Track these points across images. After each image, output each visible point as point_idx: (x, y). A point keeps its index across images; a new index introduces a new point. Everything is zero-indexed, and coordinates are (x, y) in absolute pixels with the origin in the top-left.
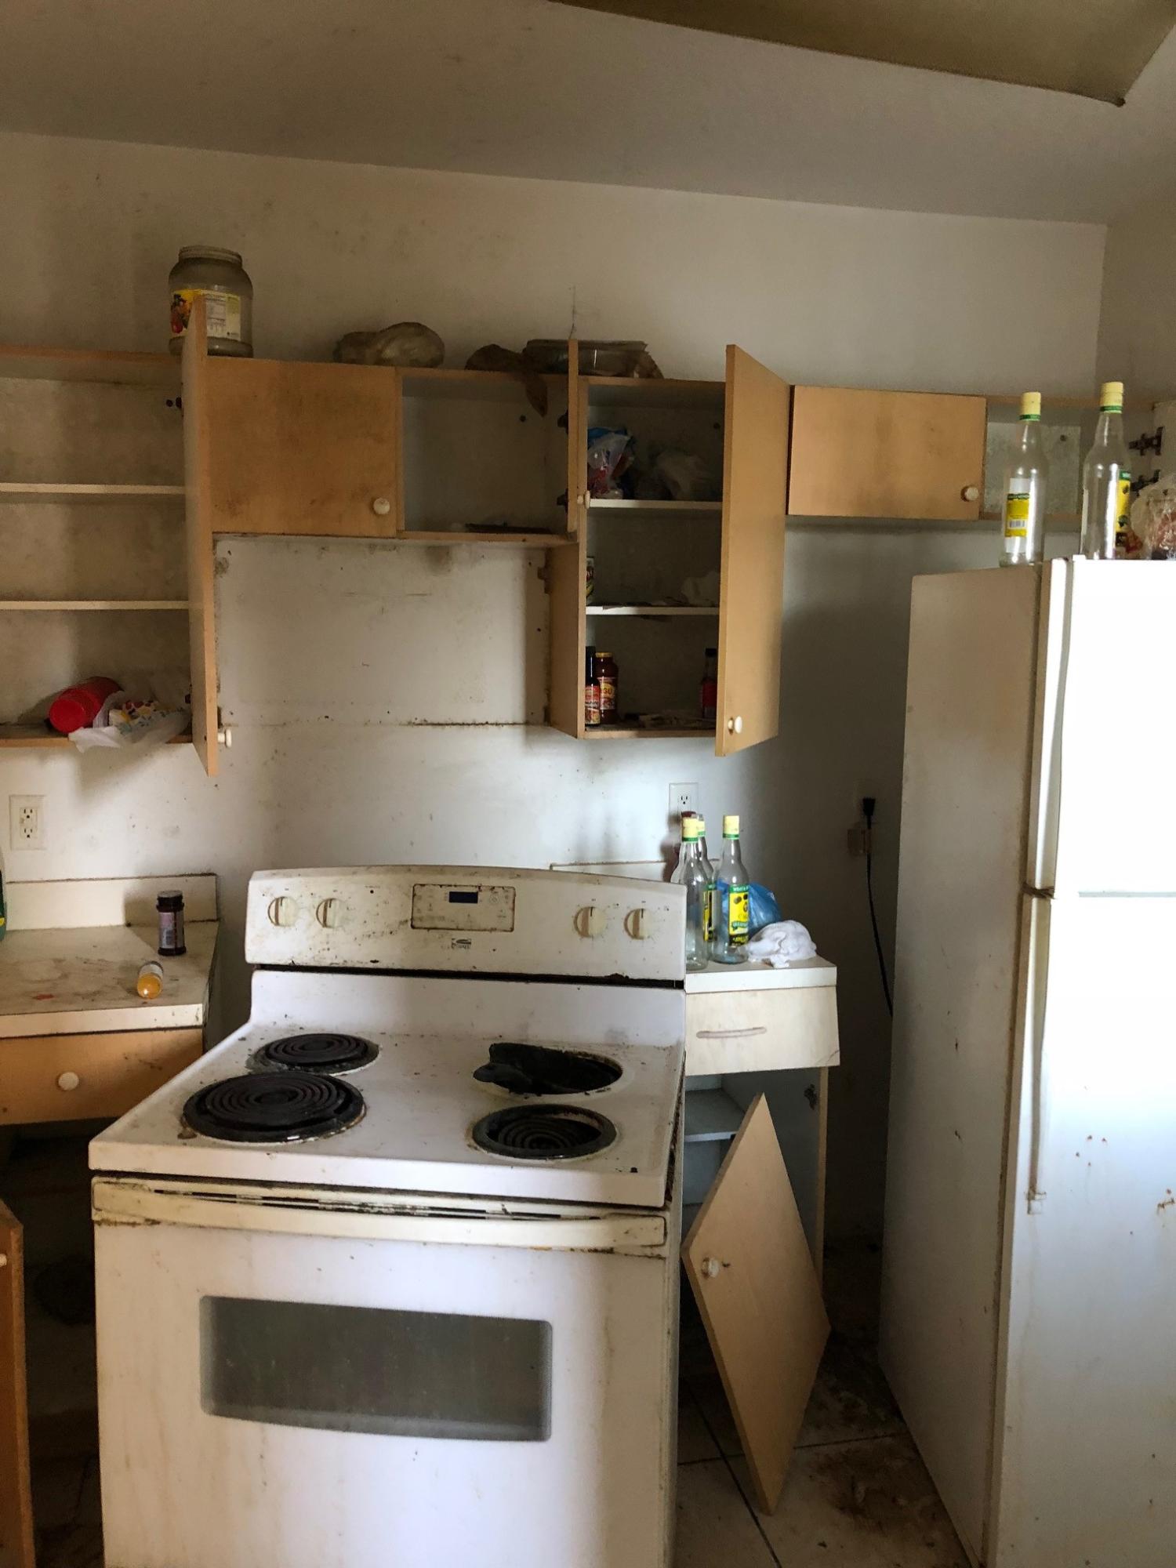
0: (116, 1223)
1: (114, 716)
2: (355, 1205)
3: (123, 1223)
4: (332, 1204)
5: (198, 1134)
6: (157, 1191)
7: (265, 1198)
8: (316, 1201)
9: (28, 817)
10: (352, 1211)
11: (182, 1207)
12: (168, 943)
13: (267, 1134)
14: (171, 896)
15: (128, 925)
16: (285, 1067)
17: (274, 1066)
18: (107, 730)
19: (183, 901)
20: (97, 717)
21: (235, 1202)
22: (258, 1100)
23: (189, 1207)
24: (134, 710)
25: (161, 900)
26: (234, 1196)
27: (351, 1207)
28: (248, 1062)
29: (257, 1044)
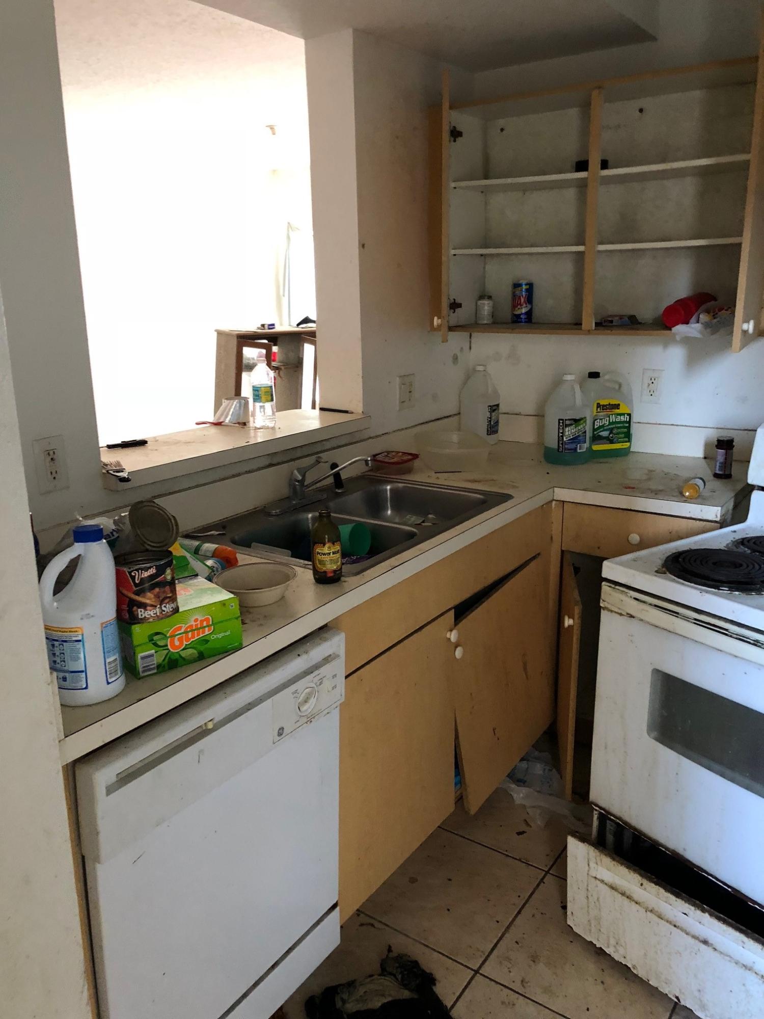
0: (612, 611)
1: (703, 317)
2: (751, 640)
3: (615, 612)
4: (737, 635)
5: (667, 573)
6: (635, 599)
7: (695, 619)
8: (727, 630)
9: (653, 383)
10: (749, 643)
11: (643, 610)
12: (719, 470)
13: (709, 583)
14: (725, 439)
15: (705, 458)
16: (749, 552)
17: (742, 549)
18: (697, 325)
19: (734, 444)
20: (693, 317)
21: (678, 617)
22: (714, 564)
23: (647, 611)
24: (717, 314)
25: (719, 441)
26: (678, 613)
27: (748, 640)
28: (728, 545)
29: (739, 536)
